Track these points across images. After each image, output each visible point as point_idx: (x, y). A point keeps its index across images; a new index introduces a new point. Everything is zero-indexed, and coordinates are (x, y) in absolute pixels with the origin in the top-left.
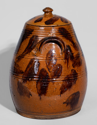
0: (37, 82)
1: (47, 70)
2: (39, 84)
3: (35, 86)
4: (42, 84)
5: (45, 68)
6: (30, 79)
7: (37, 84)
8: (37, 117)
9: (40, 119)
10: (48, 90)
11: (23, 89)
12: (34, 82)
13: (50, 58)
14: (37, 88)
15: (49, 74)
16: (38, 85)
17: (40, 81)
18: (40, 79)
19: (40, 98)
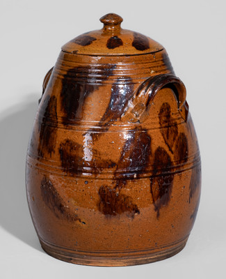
0: (151, 180)
1: (167, 149)
2: (156, 183)
3: (149, 190)
4: (162, 183)
5: (163, 146)
6: (135, 176)
7: (151, 185)
8: (141, 261)
9: (147, 262)
10: (172, 195)
11: (119, 202)
12: (146, 181)
13: (166, 122)
14: (152, 192)
15: (172, 157)
16: (153, 186)
17: (157, 176)
18: (157, 171)
19: (158, 215)
